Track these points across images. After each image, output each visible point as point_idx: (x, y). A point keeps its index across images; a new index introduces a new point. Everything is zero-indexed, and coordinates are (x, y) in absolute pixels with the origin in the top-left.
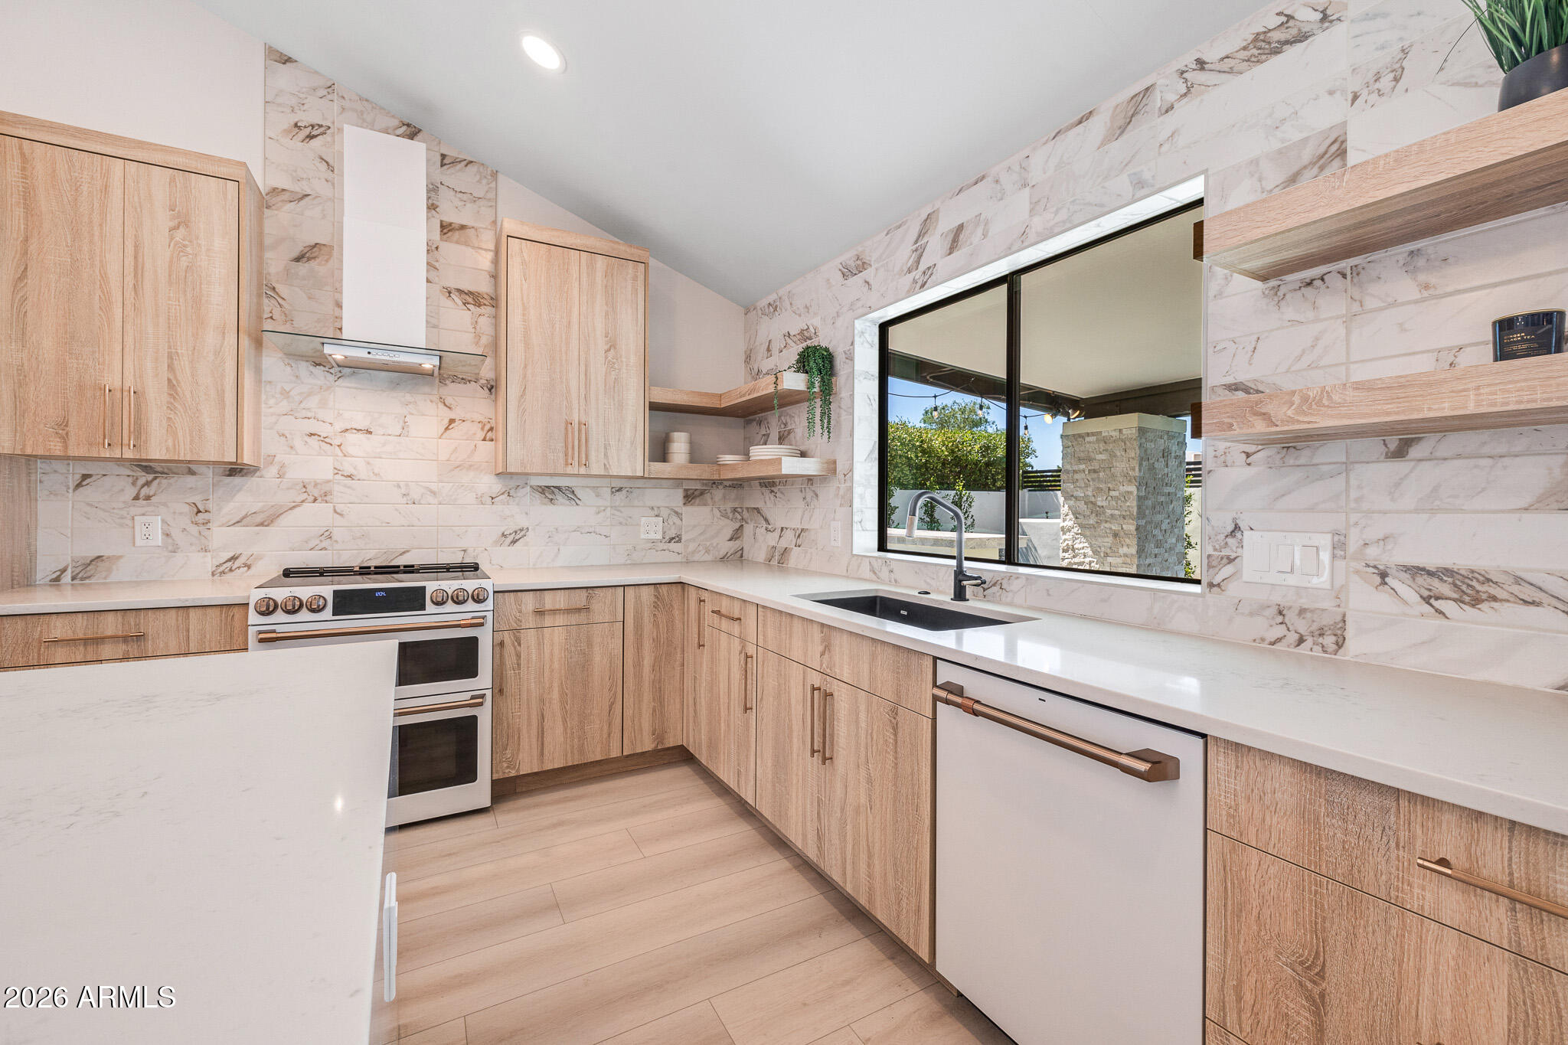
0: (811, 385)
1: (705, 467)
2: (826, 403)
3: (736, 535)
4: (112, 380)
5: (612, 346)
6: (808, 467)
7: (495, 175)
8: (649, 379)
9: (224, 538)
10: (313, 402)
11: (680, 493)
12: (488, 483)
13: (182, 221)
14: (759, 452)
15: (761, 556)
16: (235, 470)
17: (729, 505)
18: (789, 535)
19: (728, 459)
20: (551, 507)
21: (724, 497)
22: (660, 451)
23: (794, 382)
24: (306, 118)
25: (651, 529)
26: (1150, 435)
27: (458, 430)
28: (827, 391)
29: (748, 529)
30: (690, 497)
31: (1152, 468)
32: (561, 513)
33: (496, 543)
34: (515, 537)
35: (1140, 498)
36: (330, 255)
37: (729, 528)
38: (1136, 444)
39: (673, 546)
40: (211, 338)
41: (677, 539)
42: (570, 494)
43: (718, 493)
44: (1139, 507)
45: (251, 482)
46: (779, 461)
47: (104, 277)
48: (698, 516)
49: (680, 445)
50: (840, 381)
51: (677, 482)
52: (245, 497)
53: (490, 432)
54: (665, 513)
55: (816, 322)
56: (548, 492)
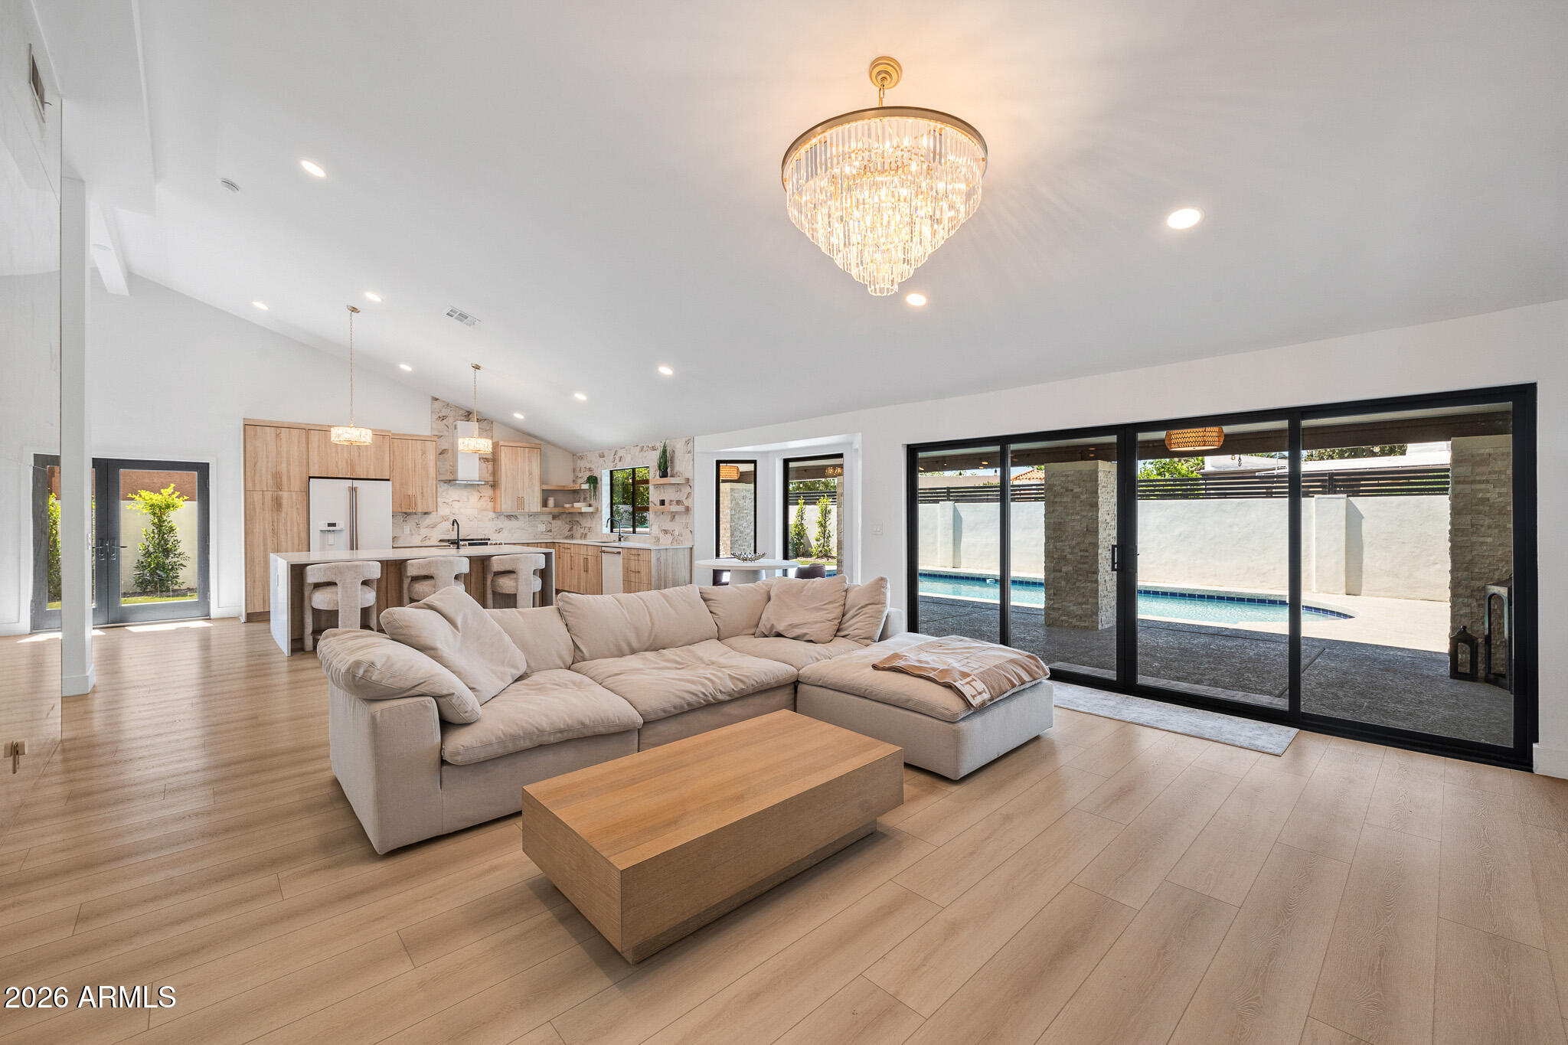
0: (590, 487)
1: (560, 508)
2: (595, 492)
3: (571, 529)
4: (410, 493)
5: (530, 474)
6: (590, 510)
7: (492, 422)
8: (543, 482)
9: (424, 531)
10: (444, 493)
11: (551, 516)
12: (492, 515)
13: (424, 453)
14: (576, 505)
15: (579, 536)
16: (426, 513)
17: (568, 520)
18: (587, 529)
19: (567, 506)
20: (510, 522)
21: (566, 518)
22: (545, 504)
23: (585, 486)
24: (441, 415)
25: (542, 528)
26: (736, 491)
27: (483, 499)
28: (595, 488)
29: (575, 527)
30: (554, 517)
31: (737, 504)
32: (513, 523)
33: (495, 533)
34: (499, 531)
35: (731, 515)
36: (448, 452)
37: (568, 527)
38: (729, 495)
39: (549, 533)
40: (430, 481)
41: (550, 531)
42: (516, 517)
43: (564, 516)
44: (731, 518)
45: (430, 516)
46: (581, 508)
47: (408, 469)
48: (557, 523)
49: (551, 502)
50: (599, 485)
51: (550, 513)
52: (428, 520)
53: (493, 499)
54: (546, 523)
55: (593, 466)
56: (509, 517)
